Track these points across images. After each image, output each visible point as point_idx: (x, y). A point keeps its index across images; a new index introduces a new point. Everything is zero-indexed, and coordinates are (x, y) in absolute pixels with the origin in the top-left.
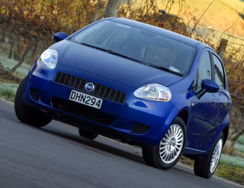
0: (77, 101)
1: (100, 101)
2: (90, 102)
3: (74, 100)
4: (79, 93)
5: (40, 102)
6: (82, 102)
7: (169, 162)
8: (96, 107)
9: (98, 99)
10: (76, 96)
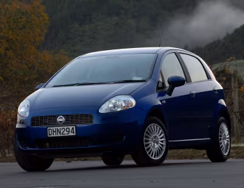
0: (55, 135)
1: (73, 128)
2: (65, 132)
3: (52, 136)
4: (54, 128)
5: (28, 149)
6: (59, 135)
7: (158, 158)
8: (72, 134)
9: (71, 128)
10: (53, 132)
